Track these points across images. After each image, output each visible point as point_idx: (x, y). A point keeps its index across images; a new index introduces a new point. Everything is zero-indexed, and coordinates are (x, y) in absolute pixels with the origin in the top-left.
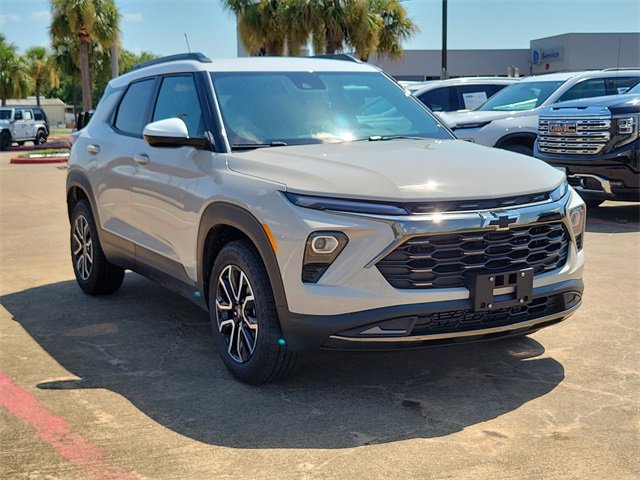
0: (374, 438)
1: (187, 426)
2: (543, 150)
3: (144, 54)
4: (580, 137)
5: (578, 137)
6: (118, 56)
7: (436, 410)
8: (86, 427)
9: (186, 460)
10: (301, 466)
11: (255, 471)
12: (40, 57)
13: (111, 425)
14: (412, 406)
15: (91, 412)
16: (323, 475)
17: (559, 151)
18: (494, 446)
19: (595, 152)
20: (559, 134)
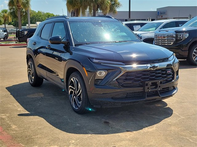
0: (94, 133)
1: (39, 129)
2: (156, 43)
3: (39, 12)
4: (167, 40)
5: (166, 40)
6: (30, 12)
7: (114, 124)
8: (8, 130)
9: (37, 140)
10: (71, 141)
11: (57, 143)
12: (6, 13)
13: (15, 129)
14: (106, 123)
15: (10, 125)
16: (77, 144)
17: (160, 44)
18: (129, 135)
19: (171, 44)
20: (160, 39)
